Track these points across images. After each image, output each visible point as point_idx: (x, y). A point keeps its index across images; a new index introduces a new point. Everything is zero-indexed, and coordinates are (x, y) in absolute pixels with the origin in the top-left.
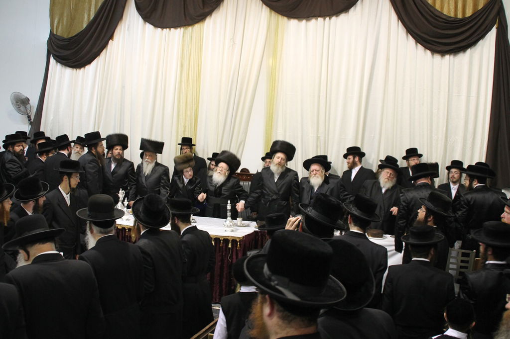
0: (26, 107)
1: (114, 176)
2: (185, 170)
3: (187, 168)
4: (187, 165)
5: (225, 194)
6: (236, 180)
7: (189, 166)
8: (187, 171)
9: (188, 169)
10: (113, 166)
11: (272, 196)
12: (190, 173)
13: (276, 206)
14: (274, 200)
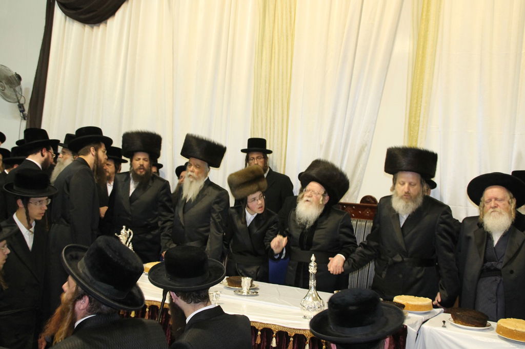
0: (15, 91)
1: (133, 204)
2: (250, 197)
3: (254, 192)
4: (255, 187)
5: (318, 244)
6: (341, 217)
7: (259, 189)
8: (254, 199)
9: (257, 194)
10: (132, 188)
11: (394, 256)
12: (260, 202)
13: (401, 276)
14: (395, 263)
